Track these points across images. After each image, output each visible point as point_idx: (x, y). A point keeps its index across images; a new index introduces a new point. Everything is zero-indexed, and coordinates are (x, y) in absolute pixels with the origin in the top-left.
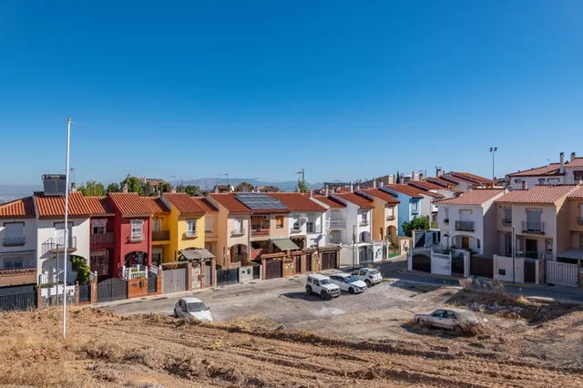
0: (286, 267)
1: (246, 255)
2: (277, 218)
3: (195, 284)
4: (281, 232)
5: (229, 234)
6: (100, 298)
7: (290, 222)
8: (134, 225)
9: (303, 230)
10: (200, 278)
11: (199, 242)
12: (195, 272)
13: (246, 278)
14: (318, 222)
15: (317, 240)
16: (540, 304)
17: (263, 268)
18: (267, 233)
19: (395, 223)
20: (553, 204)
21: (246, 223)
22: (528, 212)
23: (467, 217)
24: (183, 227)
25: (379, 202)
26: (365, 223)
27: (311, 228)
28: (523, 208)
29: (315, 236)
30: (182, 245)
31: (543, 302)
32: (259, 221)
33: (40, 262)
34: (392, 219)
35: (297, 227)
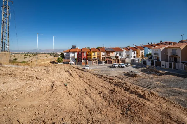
0: (113, 62)
1: (105, 59)
2: (112, 52)
3: (94, 64)
4: (113, 55)
5: (102, 55)
6: (78, 65)
7: (115, 53)
8: (84, 53)
9: (118, 55)
10: (94, 63)
11: (96, 57)
12: (94, 61)
13: (104, 63)
14: (122, 53)
15: (122, 57)
16: (164, 73)
17: (107, 62)
18: (110, 55)
19: (144, 54)
20: (179, 48)
21: (105, 53)
22: (173, 50)
23: (157, 52)
24: (93, 54)
25: (139, 49)
26: (135, 54)
27: (120, 54)
28: (171, 49)
29: (121, 56)
30: (93, 57)
31: (165, 72)
32: (108, 53)
33: (70, 58)
34: (142, 53)
35: (116, 54)
